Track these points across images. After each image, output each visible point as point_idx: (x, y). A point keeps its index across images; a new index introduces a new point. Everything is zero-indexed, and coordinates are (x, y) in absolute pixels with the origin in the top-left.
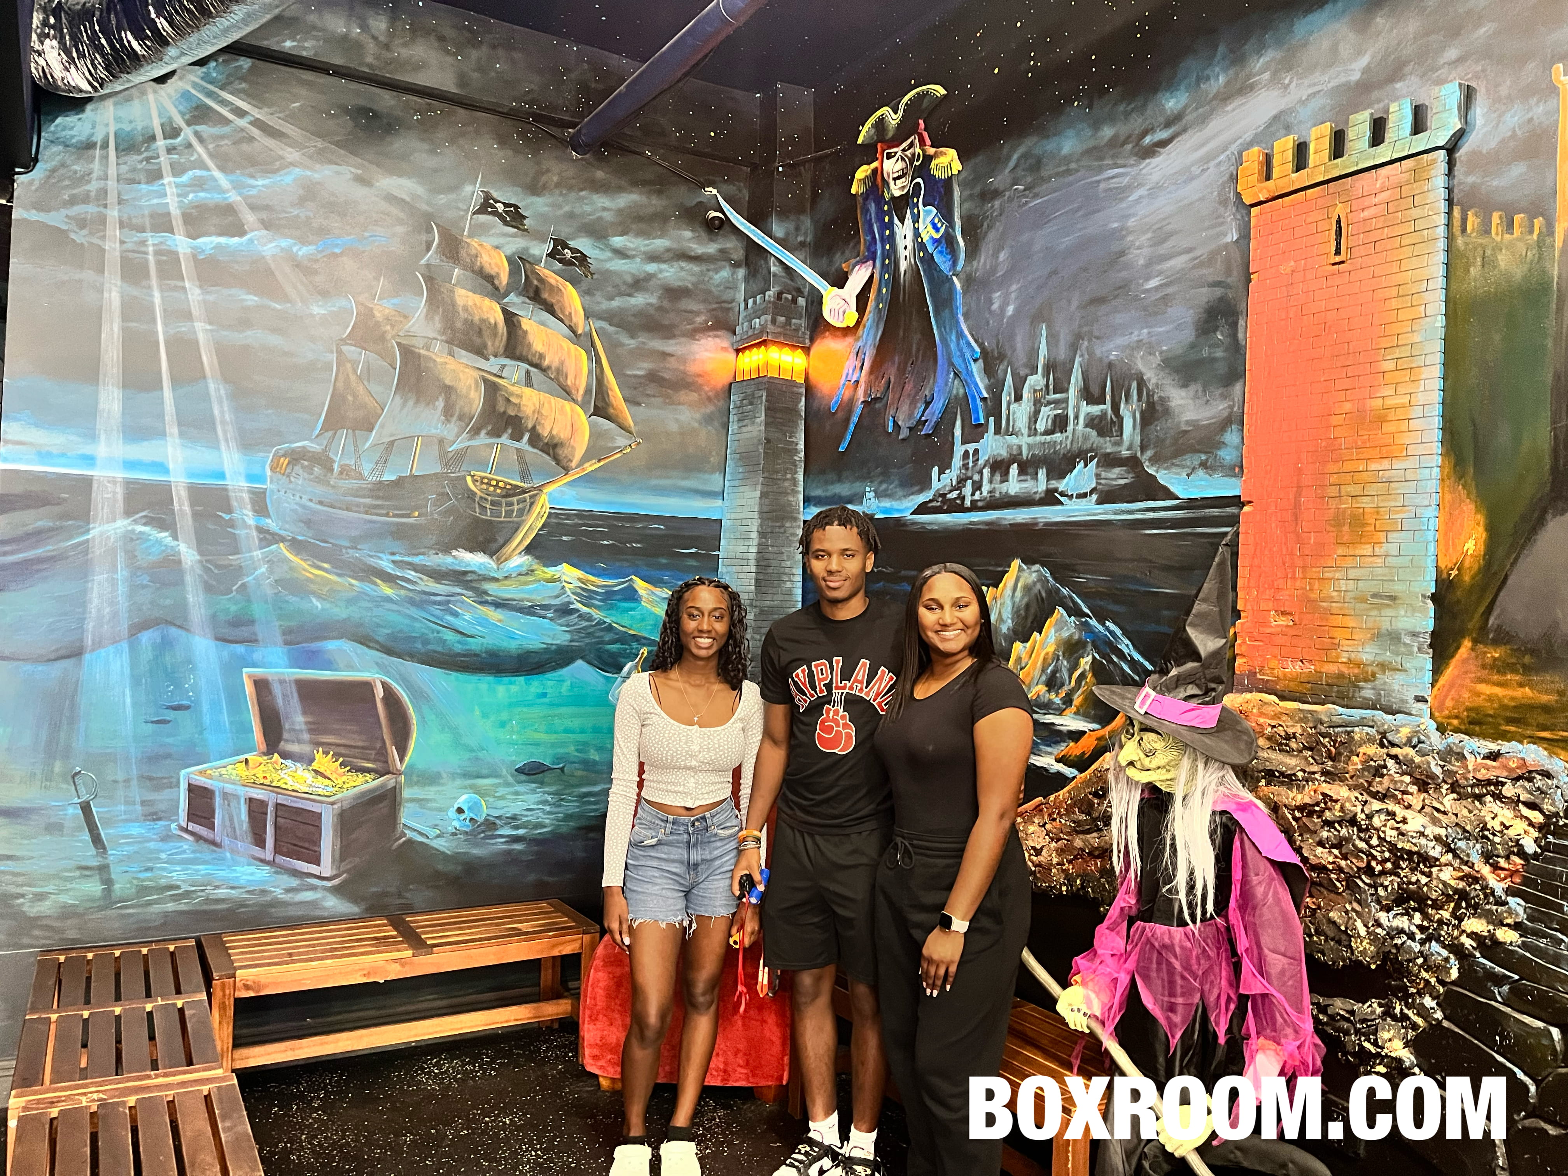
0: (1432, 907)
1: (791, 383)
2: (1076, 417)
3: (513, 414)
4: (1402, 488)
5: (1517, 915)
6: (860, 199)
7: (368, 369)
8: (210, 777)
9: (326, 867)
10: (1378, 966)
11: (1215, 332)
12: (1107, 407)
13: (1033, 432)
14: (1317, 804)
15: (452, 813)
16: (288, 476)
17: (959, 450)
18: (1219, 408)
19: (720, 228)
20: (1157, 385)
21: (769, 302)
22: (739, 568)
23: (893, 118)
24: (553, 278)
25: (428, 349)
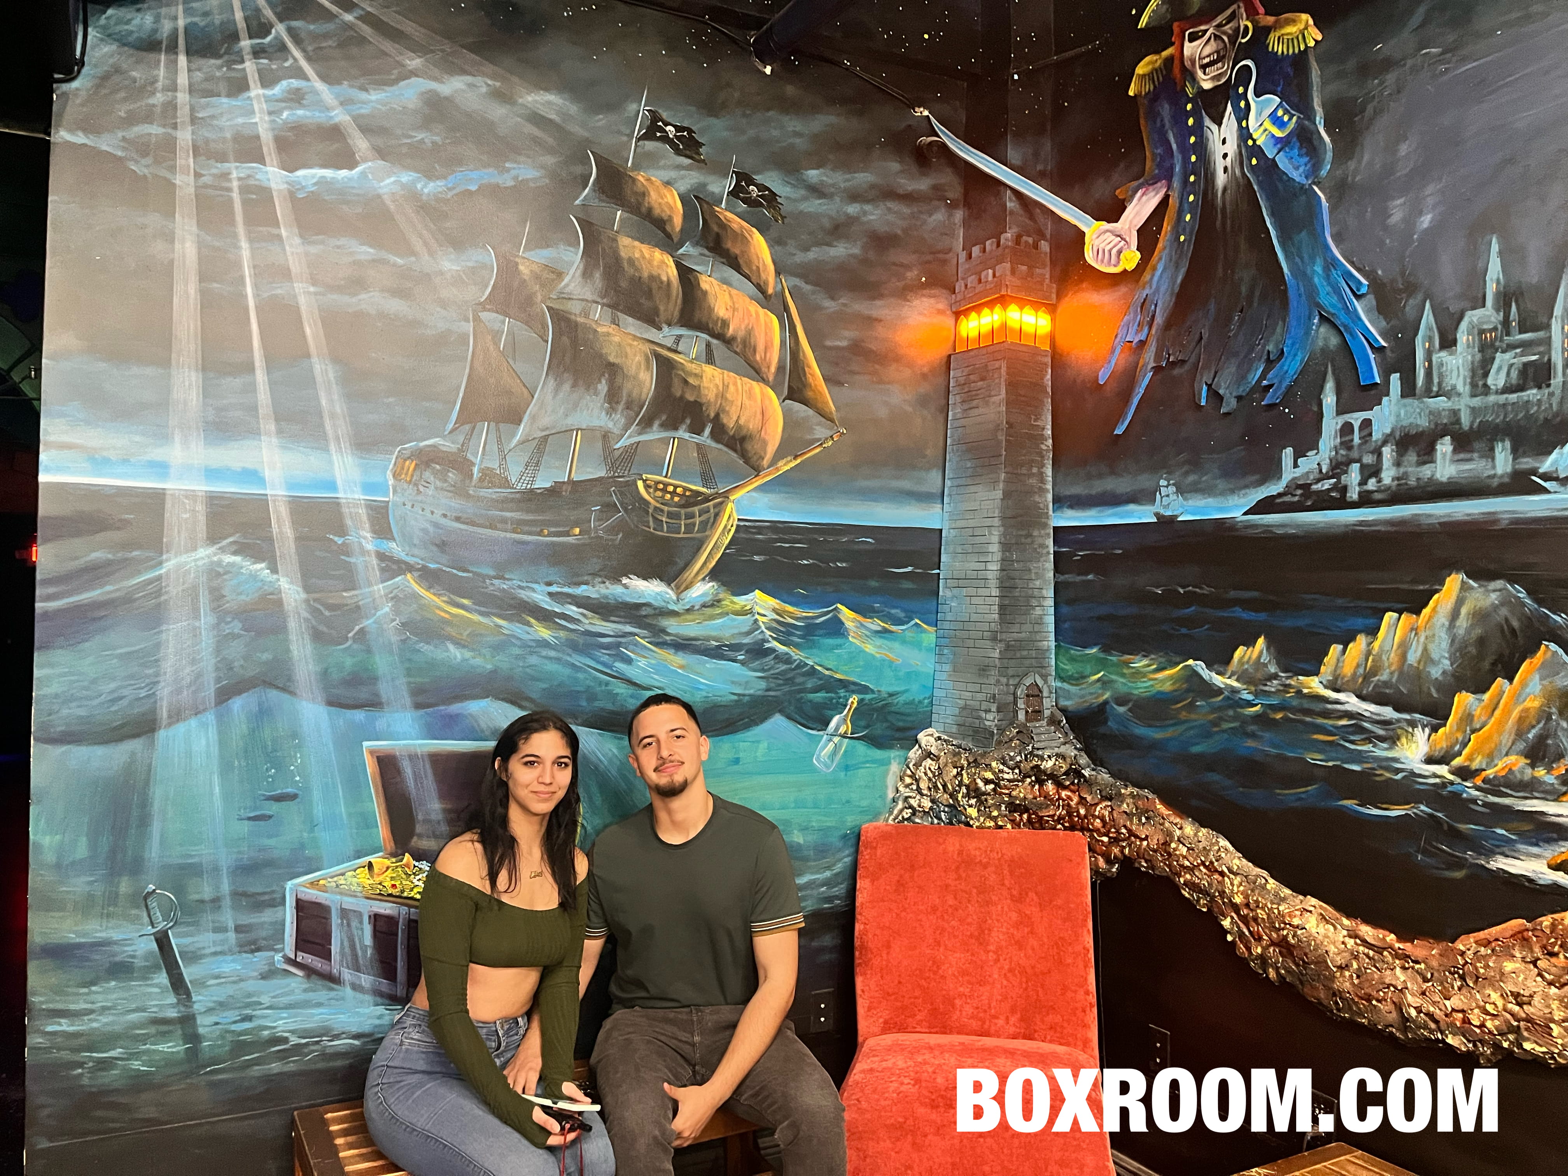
1: (1035, 352)
3: (692, 399)
6: (1143, 103)
7: (513, 343)
8: (324, 889)
13: (1481, 389)
16: (416, 485)
17: (1331, 424)
19: (935, 156)
21: (1007, 247)
22: (972, 591)
24: (736, 222)
25: (587, 316)
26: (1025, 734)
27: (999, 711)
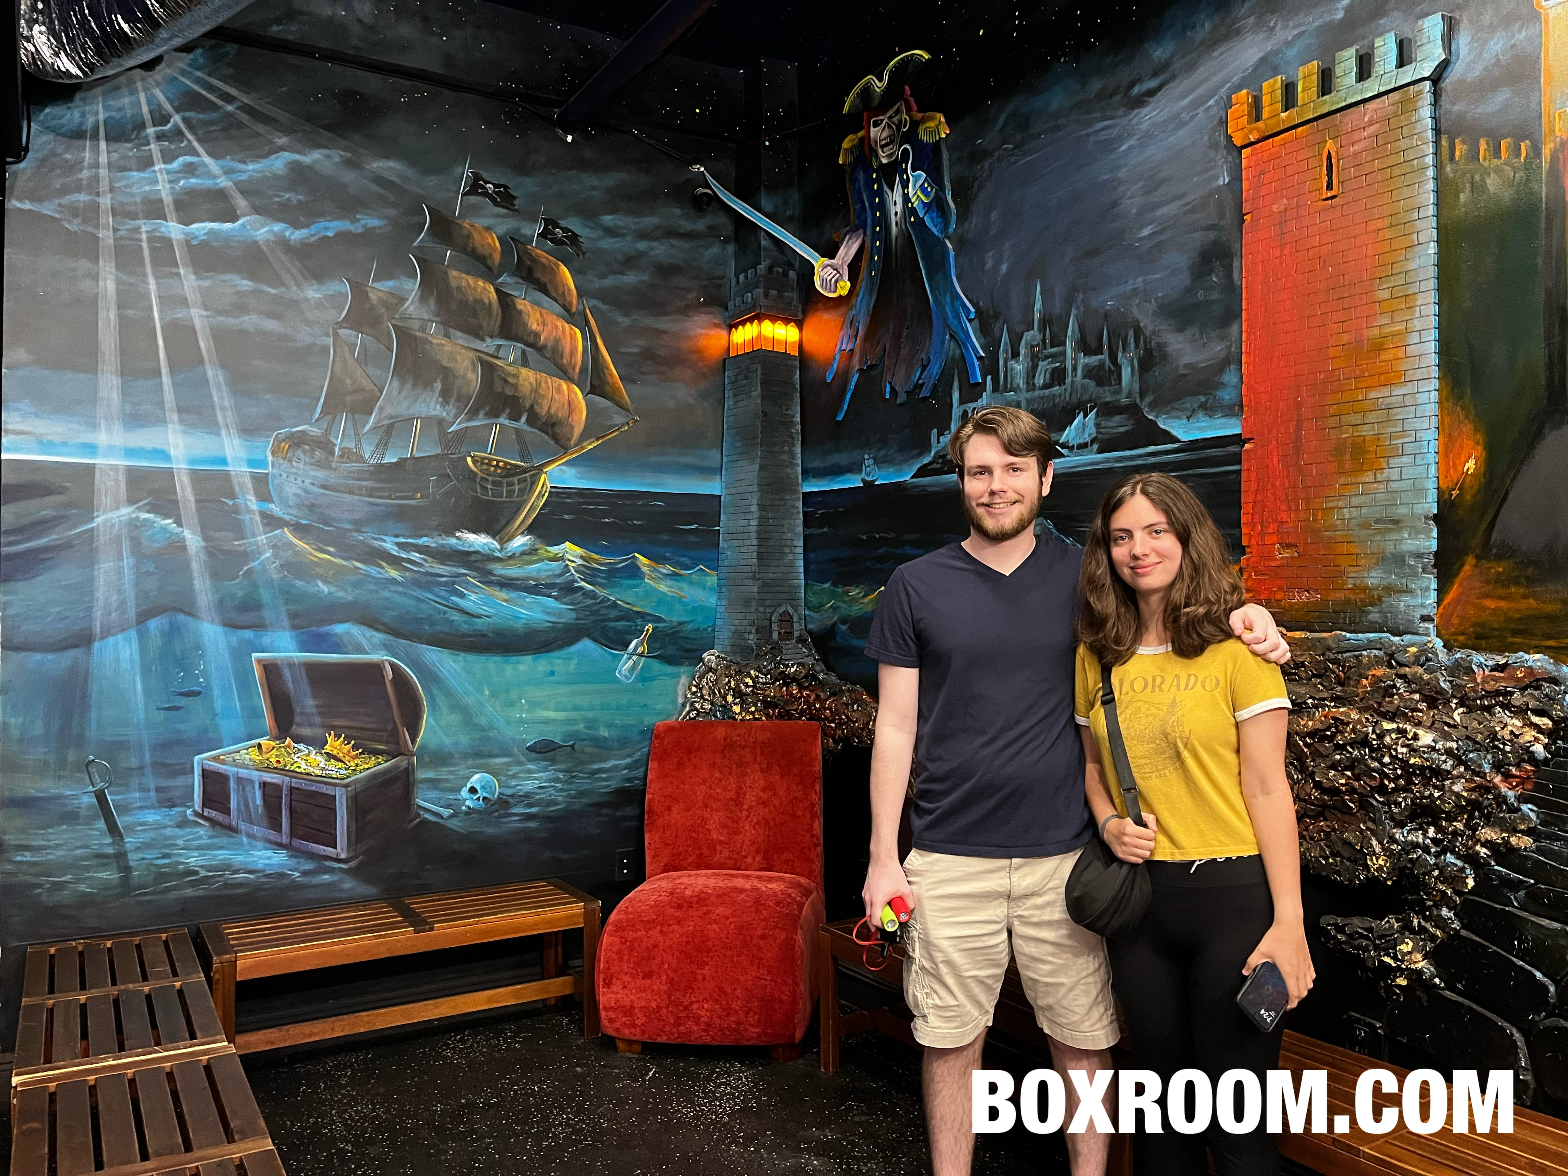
0: (1445, 819)
1: (785, 356)
2: (1075, 369)
3: (510, 394)
4: (1400, 414)
5: (1531, 819)
6: (848, 169)
7: (365, 352)
8: (223, 762)
9: (341, 850)
10: (1394, 882)
11: (1210, 274)
12: (1105, 357)
13: (1031, 387)
14: (1328, 729)
15: (464, 793)
16: (290, 461)
17: (956, 411)
18: (1217, 349)
19: (709, 204)
20: (1154, 332)
21: (761, 276)
22: (740, 542)
23: (879, 85)
24: (544, 257)
25: (424, 331)
26: (776, 649)
27: (757, 632)
